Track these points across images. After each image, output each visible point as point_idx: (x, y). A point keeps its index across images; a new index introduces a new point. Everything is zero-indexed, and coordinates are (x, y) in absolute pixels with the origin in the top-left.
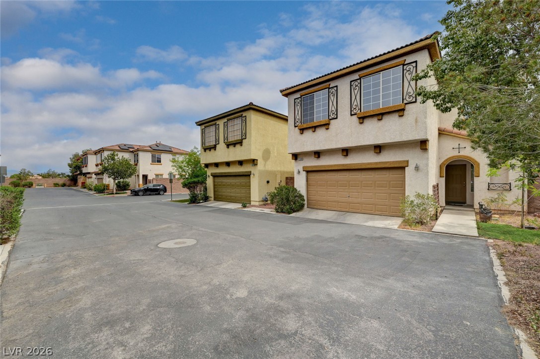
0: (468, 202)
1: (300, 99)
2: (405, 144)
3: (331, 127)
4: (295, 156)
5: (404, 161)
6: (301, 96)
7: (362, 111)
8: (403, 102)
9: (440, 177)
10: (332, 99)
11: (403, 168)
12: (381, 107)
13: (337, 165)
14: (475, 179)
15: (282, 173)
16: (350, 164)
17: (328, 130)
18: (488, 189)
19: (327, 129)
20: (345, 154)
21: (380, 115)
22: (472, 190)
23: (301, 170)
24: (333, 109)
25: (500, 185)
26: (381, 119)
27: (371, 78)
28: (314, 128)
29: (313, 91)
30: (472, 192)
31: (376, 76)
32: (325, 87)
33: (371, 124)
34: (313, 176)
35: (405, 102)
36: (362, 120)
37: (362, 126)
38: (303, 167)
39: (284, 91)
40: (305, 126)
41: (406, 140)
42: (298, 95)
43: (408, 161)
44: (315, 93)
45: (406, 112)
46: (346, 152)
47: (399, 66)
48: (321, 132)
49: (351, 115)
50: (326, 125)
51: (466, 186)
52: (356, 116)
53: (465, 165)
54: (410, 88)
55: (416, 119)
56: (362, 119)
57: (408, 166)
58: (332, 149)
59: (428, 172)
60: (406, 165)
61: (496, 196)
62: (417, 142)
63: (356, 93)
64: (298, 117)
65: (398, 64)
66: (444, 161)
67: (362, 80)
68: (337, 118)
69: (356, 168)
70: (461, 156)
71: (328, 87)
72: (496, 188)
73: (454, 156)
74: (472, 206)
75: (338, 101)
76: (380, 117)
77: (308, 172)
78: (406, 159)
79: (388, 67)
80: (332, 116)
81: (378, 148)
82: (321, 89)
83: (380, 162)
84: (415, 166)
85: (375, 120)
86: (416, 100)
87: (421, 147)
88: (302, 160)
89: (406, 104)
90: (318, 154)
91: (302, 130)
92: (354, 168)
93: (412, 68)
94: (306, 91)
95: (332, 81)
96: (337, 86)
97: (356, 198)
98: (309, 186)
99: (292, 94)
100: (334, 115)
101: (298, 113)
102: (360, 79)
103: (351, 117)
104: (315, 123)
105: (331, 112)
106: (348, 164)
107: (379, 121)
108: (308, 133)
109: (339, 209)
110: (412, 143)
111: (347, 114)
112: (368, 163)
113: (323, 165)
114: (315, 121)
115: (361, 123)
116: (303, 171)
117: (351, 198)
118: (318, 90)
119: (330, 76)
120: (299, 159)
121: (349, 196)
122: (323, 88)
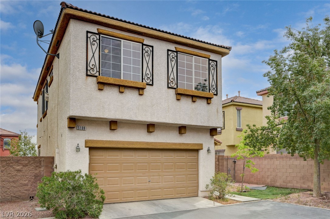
1: (97, 36)
2: (200, 129)
4: (74, 122)
5: (200, 144)
6: (100, 33)
7: (178, 87)
8: (209, 92)
10: (147, 59)
11: (197, 151)
12: (194, 90)
13: (140, 143)
16: (154, 143)
17: (141, 97)
19: (141, 95)
21: (193, 97)
23: (82, 145)
24: (148, 72)
26: (195, 102)
28: (122, 87)
29: (120, 36)
32: (138, 40)
33: (186, 103)
34: (100, 156)
35: (211, 92)
36: (180, 96)
37: (178, 103)
38: (86, 142)
42: (94, 29)
43: (202, 145)
44: (122, 40)
45: (212, 102)
47: (206, 58)
48: (131, 96)
49: (169, 87)
52: (173, 90)
54: (213, 81)
55: (217, 110)
57: (202, 149)
60: (200, 148)
63: (173, 65)
64: (93, 62)
65: (206, 56)
67: (178, 54)
68: (152, 85)
69: (161, 147)
71: (142, 41)
75: (154, 65)
76: (195, 99)
77: (91, 149)
78: (201, 142)
80: (146, 81)
81: (182, 129)
82: (132, 39)
83: (183, 143)
84: (207, 149)
85: (190, 100)
86: (217, 93)
87: (210, 133)
88: (84, 129)
92: (159, 147)
93: (214, 65)
94: (108, 30)
95: (146, 37)
96: (152, 47)
97: (157, 182)
98: (92, 171)
99: (81, 22)
100: (149, 80)
101: (93, 55)
102: (177, 52)
103: (168, 89)
104: (128, 82)
105: (146, 76)
106: (153, 142)
107: (192, 103)
108: (111, 92)
109: (137, 199)
110: (204, 129)
111: (164, 84)
112: (173, 143)
113: (121, 141)
114: (122, 78)
115: (178, 100)
116: (86, 147)
117: (152, 183)
118: (128, 39)
119: (150, 31)
120: (80, 127)
121: (149, 181)
122: (136, 40)
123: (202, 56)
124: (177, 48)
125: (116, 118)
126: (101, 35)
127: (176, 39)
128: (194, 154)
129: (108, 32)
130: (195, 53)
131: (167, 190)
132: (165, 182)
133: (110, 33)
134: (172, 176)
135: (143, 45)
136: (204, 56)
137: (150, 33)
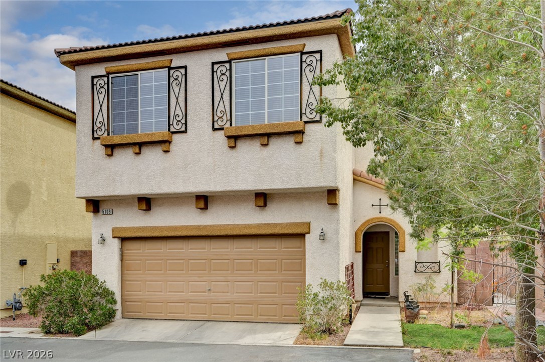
0: (392, 293)
1: (105, 79)
2: (305, 193)
3: (173, 147)
4: (95, 205)
5: (304, 224)
6: (108, 73)
7: (234, 125)
8: (301, 119)
9: (356, 252)
10: (177, 91)
11: (302, 236)
12: (266, 123)
13: (187, 227)
14: (400, 255)
15: (61, 241)
16: (210, 226)
17: (168, 154)
18: (415, 272)
19: (167, 152)
20: (202, 206)
21: (266, 137)
22: (397, 273)
23: (108, 235)
24: (178, 112)
25: (428, 264)
26: (267, 145)
27: (250, 64)
28: (139, 146)
29: (135, 67)
30: (396, 276)
31: (257, 63)
32: (160, 65)
33: (249, 151)
34: (134, 249)
35: (305, 119)
36: (232, 141)
37: (233, 153)
38: (113, 230)
39: (65, 53)
40: (117, 140)
41: (306, 186)
42: (100, 70)
43: (309, 224)
44: (139, 73)
45: (306, 138)
46: (204, 201)
47: (295, 53)
48: (152, 155)
49: (214, 129)
50: (164, 143)
51: (389, 266)
52: (222, 132)
53: (388, 233)
54: (312, 96)
55: (321, 152)
56: (234, 139)
57: (309, 233)
58: (175, 194)
59: (338, 243)
60: (307, 231)
61: (424, 282)
62: (323, 192)
63: (222, 88)
64: (100, 119)
65: (293, 49)
66: (362, 225)
67: (233, 65)
68: (185, 132)
69: (223, 233)
70: (382, 218)
71: (167, 64)
72: (424, 269)
73: (374, 218)
74: (396, 298)
75: (188, 98)
76: (265, 140)
77: (123, 240)
78: (306, 220)
79: (277, 51)
80: (176, 127)
81: (263, 198)
82: (153, 66)
83: (265, 224)
84: (319, 232)
85: (256, 144)
86: (321, 118)
87: (328, 200)
88: (109, 213)
89: (306, 122)
90: (146, 203)
91: (111, 149)
92: (218, 233)
93: (315, 61)
94: (119, 65)
95: (175, 55)
96: (185, 67)
97: (223, 292)
98: (127, 270)
99: (86, 66)
100: (180, 124)
101: (101, 108)
102: (229, 62)
103: (214, 132)
104: (140, 137)
105: (175, 119)
106: (208, 225)
107: (262, 148)
108: (124, 157)
109: (190, 316)
110: (315, 193)
111: (206, 126)
112: (245, 224)
113: (158, 227)
114: (139, 133)
115: (232, 147)
116: (114, 237)
117: (214, 292)
118: (146, 68)
119: (172, 44)
120: (104, 211)
121: (210, 290)
122: (158, 65)
123: (283, 51)
124: (229, 54)
125: (132, 194)
126: (111, 76)
127: (220, 40)
128: (295, 242)
129: (117, 67)
130: (267, 50)
131: (241, 307)
132: (237, 293)
133: (120, 68)
134: (251, 283)
135: (170, 68)
136: (289, 51)
137: (172, 47)
